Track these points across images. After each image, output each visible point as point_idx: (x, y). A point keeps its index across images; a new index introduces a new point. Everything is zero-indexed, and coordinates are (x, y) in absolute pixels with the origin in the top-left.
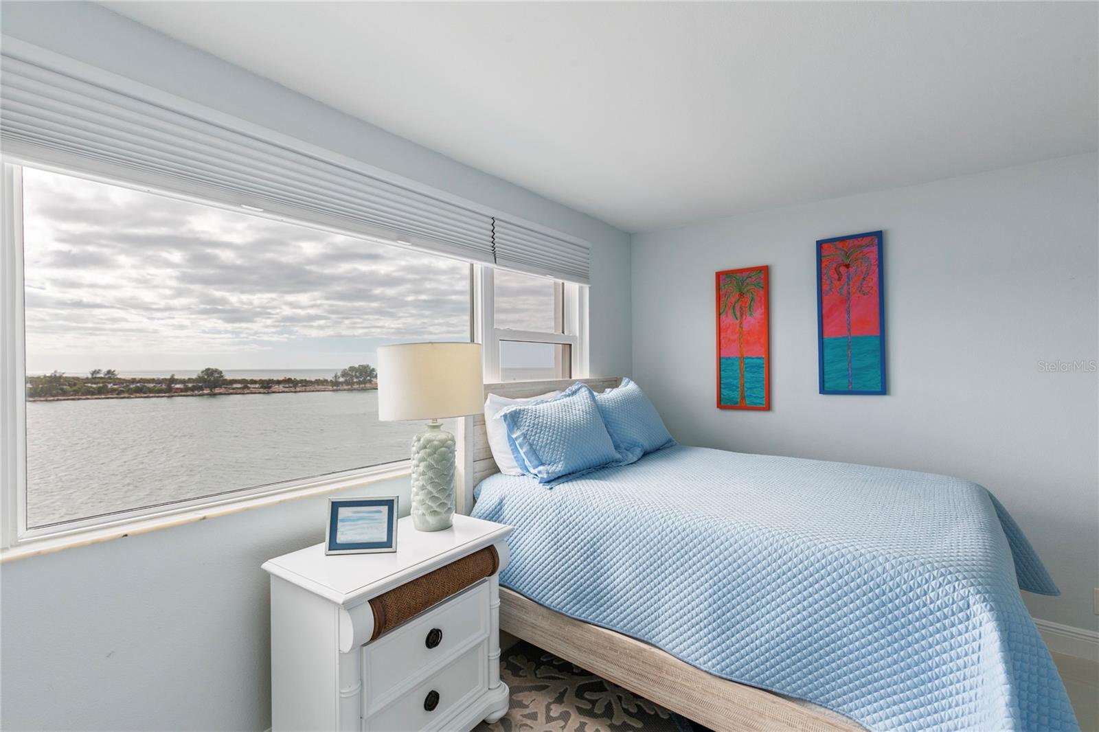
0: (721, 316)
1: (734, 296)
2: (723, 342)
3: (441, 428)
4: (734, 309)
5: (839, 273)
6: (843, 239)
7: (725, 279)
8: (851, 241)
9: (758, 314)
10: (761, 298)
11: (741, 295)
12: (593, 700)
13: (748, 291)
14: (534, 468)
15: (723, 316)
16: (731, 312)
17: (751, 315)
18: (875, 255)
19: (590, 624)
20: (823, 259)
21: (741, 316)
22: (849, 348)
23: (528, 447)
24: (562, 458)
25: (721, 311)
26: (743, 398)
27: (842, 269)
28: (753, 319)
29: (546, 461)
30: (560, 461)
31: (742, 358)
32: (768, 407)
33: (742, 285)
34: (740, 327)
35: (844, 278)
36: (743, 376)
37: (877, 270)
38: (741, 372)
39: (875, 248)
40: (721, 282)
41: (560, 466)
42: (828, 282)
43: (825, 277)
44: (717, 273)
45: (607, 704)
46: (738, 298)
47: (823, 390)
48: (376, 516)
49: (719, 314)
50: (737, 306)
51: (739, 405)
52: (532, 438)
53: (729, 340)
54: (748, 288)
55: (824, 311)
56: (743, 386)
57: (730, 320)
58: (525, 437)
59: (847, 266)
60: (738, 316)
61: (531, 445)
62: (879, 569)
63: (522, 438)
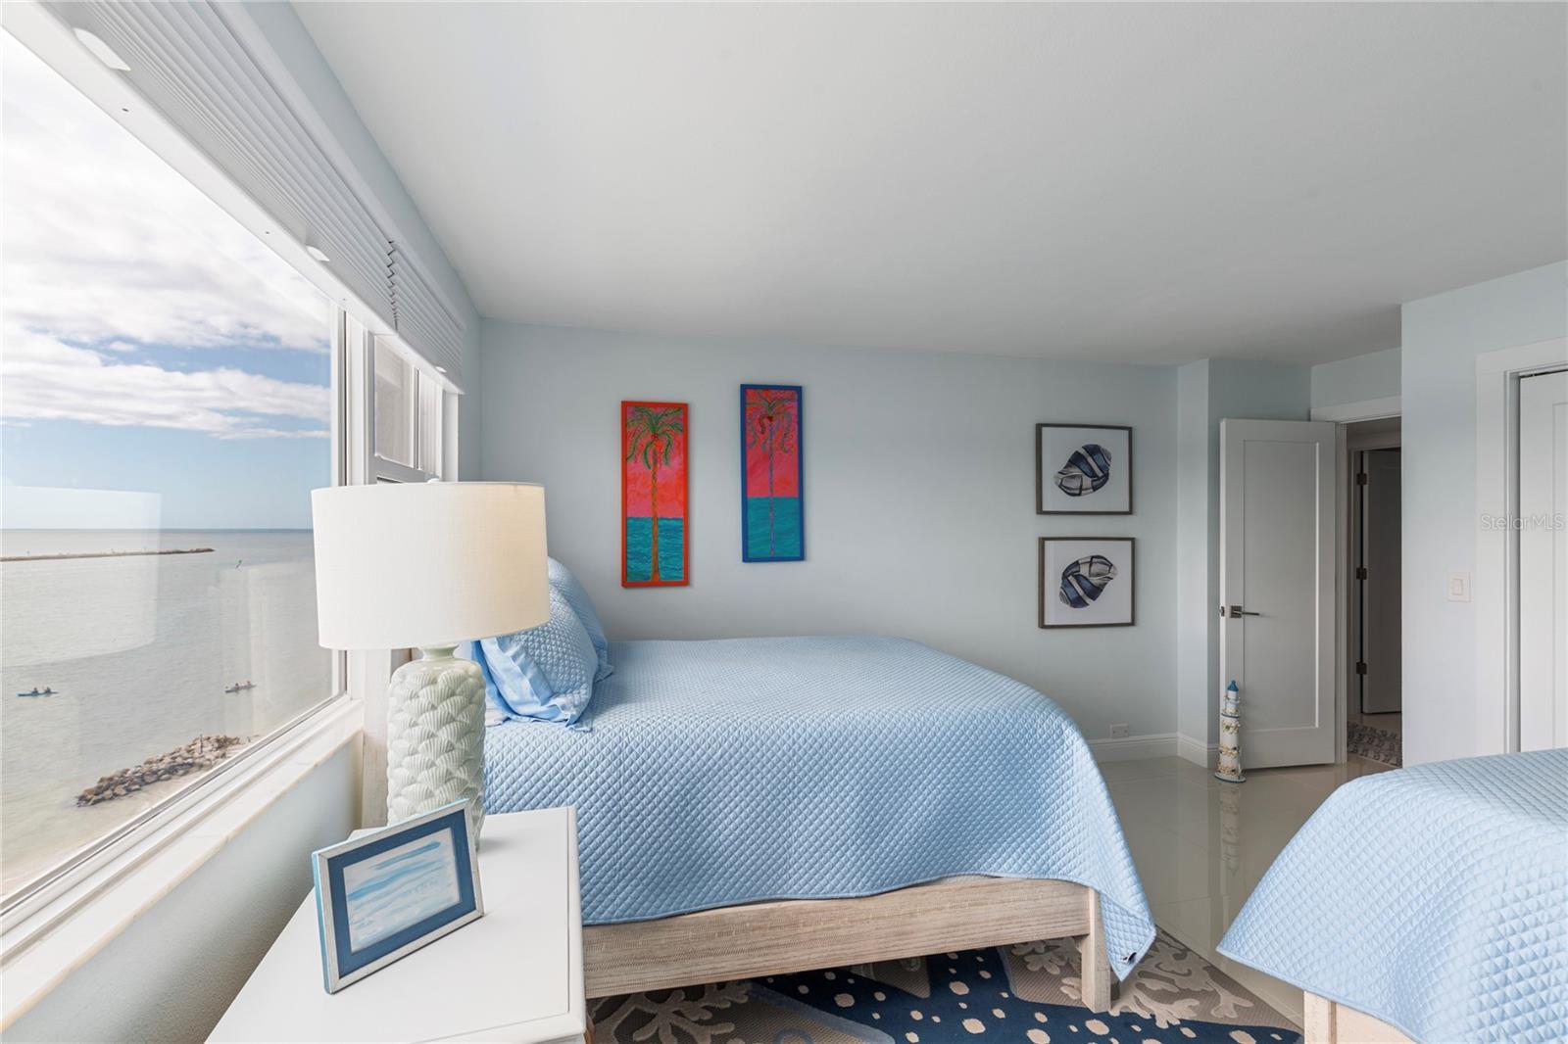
0: (629, 461)
1: (645, 438)
2: (630, 497)
3: (455, 653)
4: (645, 454)
5: (762, 426)
6: (767, 388)
7: (633, 413)
8: (773, 391)
9: (676, 463)
10: (679, 444)
11: (655, 436)
12: (652, 1038)
13: (664, 433)
14: (543, 704)
15: (631, 462)
16: (641, 458)
17: (667, 463)
18: (794, 411)
19: (684, 914)
20: (748, 407)
21: (655, 464)
22: (772, 509)
23: (536, 669)
24: (584, 679)
25: (629, 455)
26: (656, 571)
27: (765, 421)
28: (669, 468)
29: (560, 688)
30: (582, 684)
31: (655, 519)
32: (685, 582)
33: (657, 423)
34: (654, 478)
35: (767, 431)
36: (656, 542)
37: (797, 427)
38: (654, 537)
39: (796, 404)
40: (628, 416)
41: (583, 692)
42: (752, 434)
43: (749, 428)
44: (623, 403)
45: (673, 1030)
46: (650, 439)
47: (747, 558)
48: (430, 855)
49: (625, 459)
50: (650, 453)
51: (650, 580)
52: (537, 652)
53: (639, 494)
54: (665, 428)
55: (748, 466)
56: (656, 554)
57: (640, 467)
58: (527, 653)
59: (770, 419)
60: (651, 462)
61: (538, 664)
62: (1003, 721)
63: (523, 656)
